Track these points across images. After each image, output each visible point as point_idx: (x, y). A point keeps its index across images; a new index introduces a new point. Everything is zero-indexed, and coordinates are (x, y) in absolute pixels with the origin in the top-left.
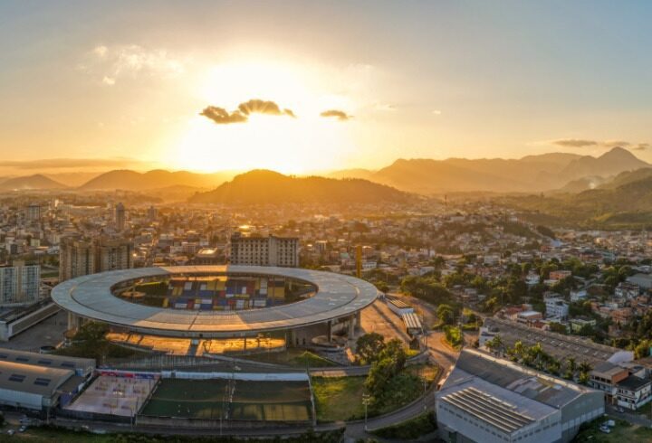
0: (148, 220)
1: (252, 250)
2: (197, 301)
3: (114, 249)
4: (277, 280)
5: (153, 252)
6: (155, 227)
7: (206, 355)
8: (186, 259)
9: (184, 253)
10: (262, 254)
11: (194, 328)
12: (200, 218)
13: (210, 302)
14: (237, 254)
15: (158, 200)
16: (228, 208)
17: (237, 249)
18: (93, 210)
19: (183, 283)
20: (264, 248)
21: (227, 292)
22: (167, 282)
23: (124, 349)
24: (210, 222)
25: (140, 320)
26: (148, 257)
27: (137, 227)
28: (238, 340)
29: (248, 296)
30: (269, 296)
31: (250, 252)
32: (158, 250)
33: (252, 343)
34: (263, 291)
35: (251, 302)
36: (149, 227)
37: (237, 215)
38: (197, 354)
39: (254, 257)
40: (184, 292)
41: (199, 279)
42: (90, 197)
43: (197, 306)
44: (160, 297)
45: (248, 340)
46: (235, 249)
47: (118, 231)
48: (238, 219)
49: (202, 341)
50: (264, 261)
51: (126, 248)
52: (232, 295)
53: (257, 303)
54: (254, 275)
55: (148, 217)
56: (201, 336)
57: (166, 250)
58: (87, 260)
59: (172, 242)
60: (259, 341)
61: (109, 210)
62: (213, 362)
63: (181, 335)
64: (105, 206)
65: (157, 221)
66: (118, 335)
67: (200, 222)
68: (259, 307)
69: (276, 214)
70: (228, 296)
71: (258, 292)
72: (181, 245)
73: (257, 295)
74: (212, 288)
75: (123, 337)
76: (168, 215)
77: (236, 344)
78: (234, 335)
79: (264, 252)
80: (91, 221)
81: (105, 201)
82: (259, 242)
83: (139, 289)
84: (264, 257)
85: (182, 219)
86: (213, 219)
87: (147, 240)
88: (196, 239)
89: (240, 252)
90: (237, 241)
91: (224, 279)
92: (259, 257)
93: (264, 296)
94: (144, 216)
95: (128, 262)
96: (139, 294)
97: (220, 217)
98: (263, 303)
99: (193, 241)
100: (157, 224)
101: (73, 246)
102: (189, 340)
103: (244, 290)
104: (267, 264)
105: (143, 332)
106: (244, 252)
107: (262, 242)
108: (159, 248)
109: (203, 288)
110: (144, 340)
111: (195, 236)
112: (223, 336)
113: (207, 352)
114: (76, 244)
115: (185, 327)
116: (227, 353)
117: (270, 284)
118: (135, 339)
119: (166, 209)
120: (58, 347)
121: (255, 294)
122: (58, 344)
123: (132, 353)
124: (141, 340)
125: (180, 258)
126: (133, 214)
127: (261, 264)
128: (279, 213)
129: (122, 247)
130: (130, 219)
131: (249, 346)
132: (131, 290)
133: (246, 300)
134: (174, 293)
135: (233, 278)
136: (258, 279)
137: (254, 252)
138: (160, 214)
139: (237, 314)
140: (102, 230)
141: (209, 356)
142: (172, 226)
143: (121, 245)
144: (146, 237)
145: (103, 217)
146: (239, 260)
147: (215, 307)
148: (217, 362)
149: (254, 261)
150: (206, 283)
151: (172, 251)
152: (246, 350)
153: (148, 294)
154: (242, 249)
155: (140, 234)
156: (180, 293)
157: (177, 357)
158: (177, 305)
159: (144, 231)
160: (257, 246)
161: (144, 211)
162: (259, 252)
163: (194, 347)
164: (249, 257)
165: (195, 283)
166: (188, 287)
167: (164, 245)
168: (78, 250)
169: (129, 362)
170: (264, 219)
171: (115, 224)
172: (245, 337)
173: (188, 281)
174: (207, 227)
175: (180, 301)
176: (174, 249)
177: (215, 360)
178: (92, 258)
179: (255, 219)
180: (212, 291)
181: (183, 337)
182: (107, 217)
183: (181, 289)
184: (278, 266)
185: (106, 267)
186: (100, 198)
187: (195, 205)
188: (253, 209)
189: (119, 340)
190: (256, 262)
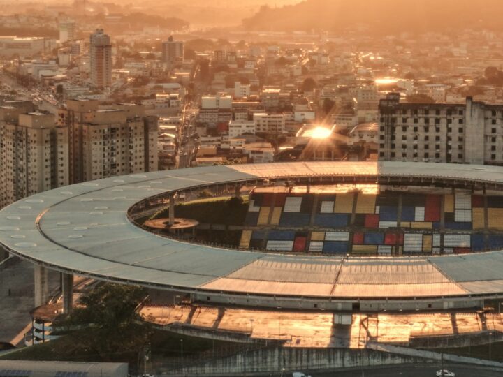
0: (165, 67)
1: (426, 129)
2: (315, 235)
3: (113, 130)
4: (489, 192)
5: (189, 134)
6: (180, 81)
7: (373, 346)
8: (268, 149)
9: (262, 137)
10: (449, 139)
11: (340, 291)
12: (282, 62)
13: (344, 237)
14: (393, 138)
15: (175, 23)
16: (339, 41)
17: (393, 129)
18: (28, 45)
19: (281, 199)
20: (455, 125)
21: (381, 217)
22: (245, 198)
23: (185, 337)
24: (304, 70)
25: (215, 277)
26: (180, 144)
27: (140, 81)
28: (437, 316)
29: (429, 225)
30: (475, 226)
31: (422, 134)
32: (200, 131)
33: (470, 323)
34: (461, 217)
35: (437, 238)
36: (170, 81)
37: (363, 56)
38: (354, 345)
39: (432, 146)
40: (286, 217)
41: (316, 190)
42: (16, 16)
43: (316, 245)
44: (232, 228)
45: (458, 316)
46: (388, 126)
47: (98, 90)
48: (367, 63)
49: (358, 318)
50: (454, 152)
51: (140, 126)
52: (394, 224)
53: (451, 239)
54: (440, 183)
55: (163, 59)
56: (356, 306)
57: (217, 130)
58: (54, 153)
59: (231, 112)
60: (483, 319)
61: (65, 45)
62: (388, 361)
63: (311, 306)
64: (56, 35)
65: (186, 69)
66: (165, 310)
67: (283, 71)
68: (457, 250)
69: (451, 55)
70: (384, 225)
71: (450, 217)
72: (251, 118)
73: (450, 223)
74: (348, 210)
75: (178, 313)
76: (208, 54)
77: (434, 324)
78: (430, 306)
79: (455, 135)
80: (30, 68)
81: (53, 25)
82: (443, 115)
83: (182, 212)
84: (454, 144)
85: (241, 63)
86: (312, 62)
87: (170, 108)
88: (284, 106)
89: (399, 133)
90: (393, 111)
91: (371, 190)
92: (443, 143)
93: (466, 226)
94: (150, 57)
95: (146, 156)
96: (183, 224)
97: (327, 60)
98: (464, 240)
99: (280, 111)
100: (186, 74)
101: (16, 123)
102: (330, 316)
103: (420, 213)
104: (462, 159)
105: (222, 302)
106: (410, 133)
107: (449, 113)
108: (200, 125)
109: (327, 208)
110: (225, 318)
111: (281, 99)
112: (402, 307)
113: (372, 339)
114: (25, 120)
115: (322, 290)
116: (418, 341)
117: (477, 202)
118: (206, 318)
119: (200, 43)
120: (15, 342)
121: (445, 222)
122: (13, 337)
123: (206, 345)
124: (220, 318)
125: (255, 146)
126: (127, 55)
127: (448, 159)
128: (456, 51)
129: (132, 125)
130: (120, 65)
131: (462, 328)
132: (164, 215)
133: (426, 233)
134: (263, 220)
135: (392, 188)
136: (447, 190)
137: (432, 133)
138: (190, 54)
139: (429, 262)
140: (60, 89)
141: (380, 348)
142: (219, 78)
143: (129, 120)
144: (168, 102)
145: (57, 61)
146: (399, 152)
147: (356, 247)
148: (398, 361)
149: (432, 152)
150: (332, 198)
151: (234, 131)
152: (457, 337)
153: (202, 221)
154: (405, 129)
155: (153, 96)
156: (276, 220)
157: (310, 351)
158: (271, 244)
159: (160, 89)
160: (437, 121)
161: (148, 47)
162: (443, 134)
163: (341, 331)
164: (421, 143)
165: (308, 199)
166: (293, 207)
167: (213, 120)
168: (31, 133)
169: (202, 365)
170: (426, 65)
171: (88, 75)
172: (453, 311)
173: (290, 195)
174: (301, 81)
175: (276, 235)
176: (237, 127)
177: (393, 355)
178: (64, 150)
179: (403, 63)
180: (349, 215)
181: (315, 310)
182: (65, 59)
183: (277, 211)
184: (486, 163)
185: (97, 167)
186: (40, 18)
187: (262, 34)
188: (397, 43)
189: (172, 320)
190: (437, 155)
